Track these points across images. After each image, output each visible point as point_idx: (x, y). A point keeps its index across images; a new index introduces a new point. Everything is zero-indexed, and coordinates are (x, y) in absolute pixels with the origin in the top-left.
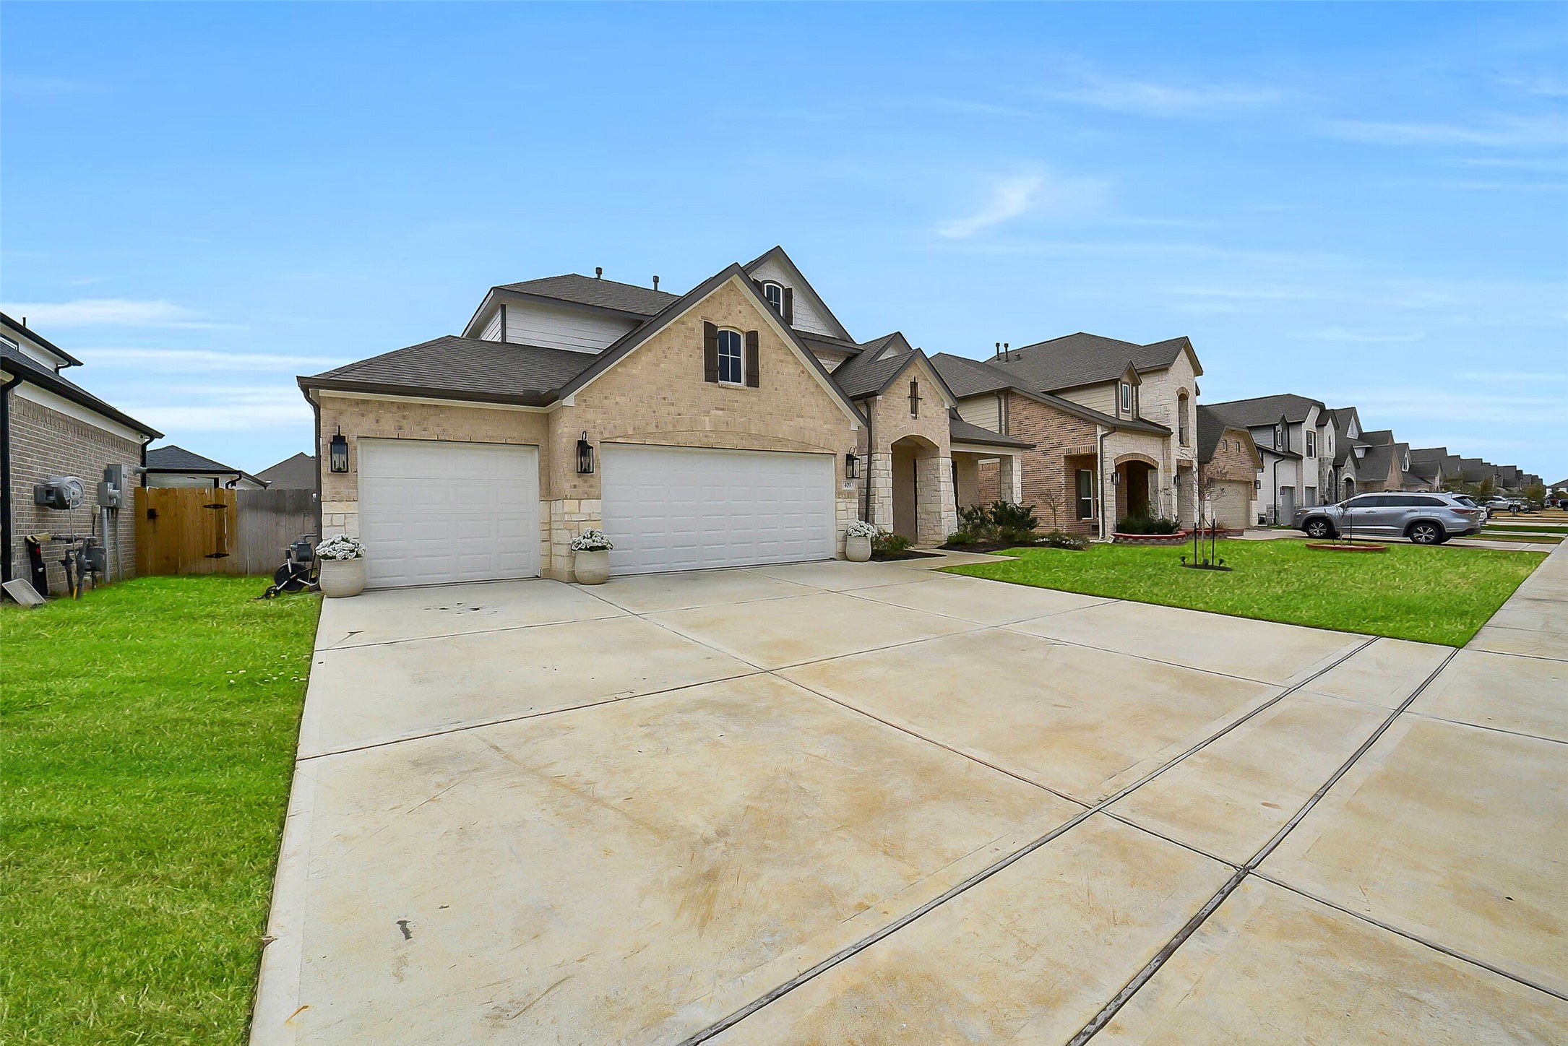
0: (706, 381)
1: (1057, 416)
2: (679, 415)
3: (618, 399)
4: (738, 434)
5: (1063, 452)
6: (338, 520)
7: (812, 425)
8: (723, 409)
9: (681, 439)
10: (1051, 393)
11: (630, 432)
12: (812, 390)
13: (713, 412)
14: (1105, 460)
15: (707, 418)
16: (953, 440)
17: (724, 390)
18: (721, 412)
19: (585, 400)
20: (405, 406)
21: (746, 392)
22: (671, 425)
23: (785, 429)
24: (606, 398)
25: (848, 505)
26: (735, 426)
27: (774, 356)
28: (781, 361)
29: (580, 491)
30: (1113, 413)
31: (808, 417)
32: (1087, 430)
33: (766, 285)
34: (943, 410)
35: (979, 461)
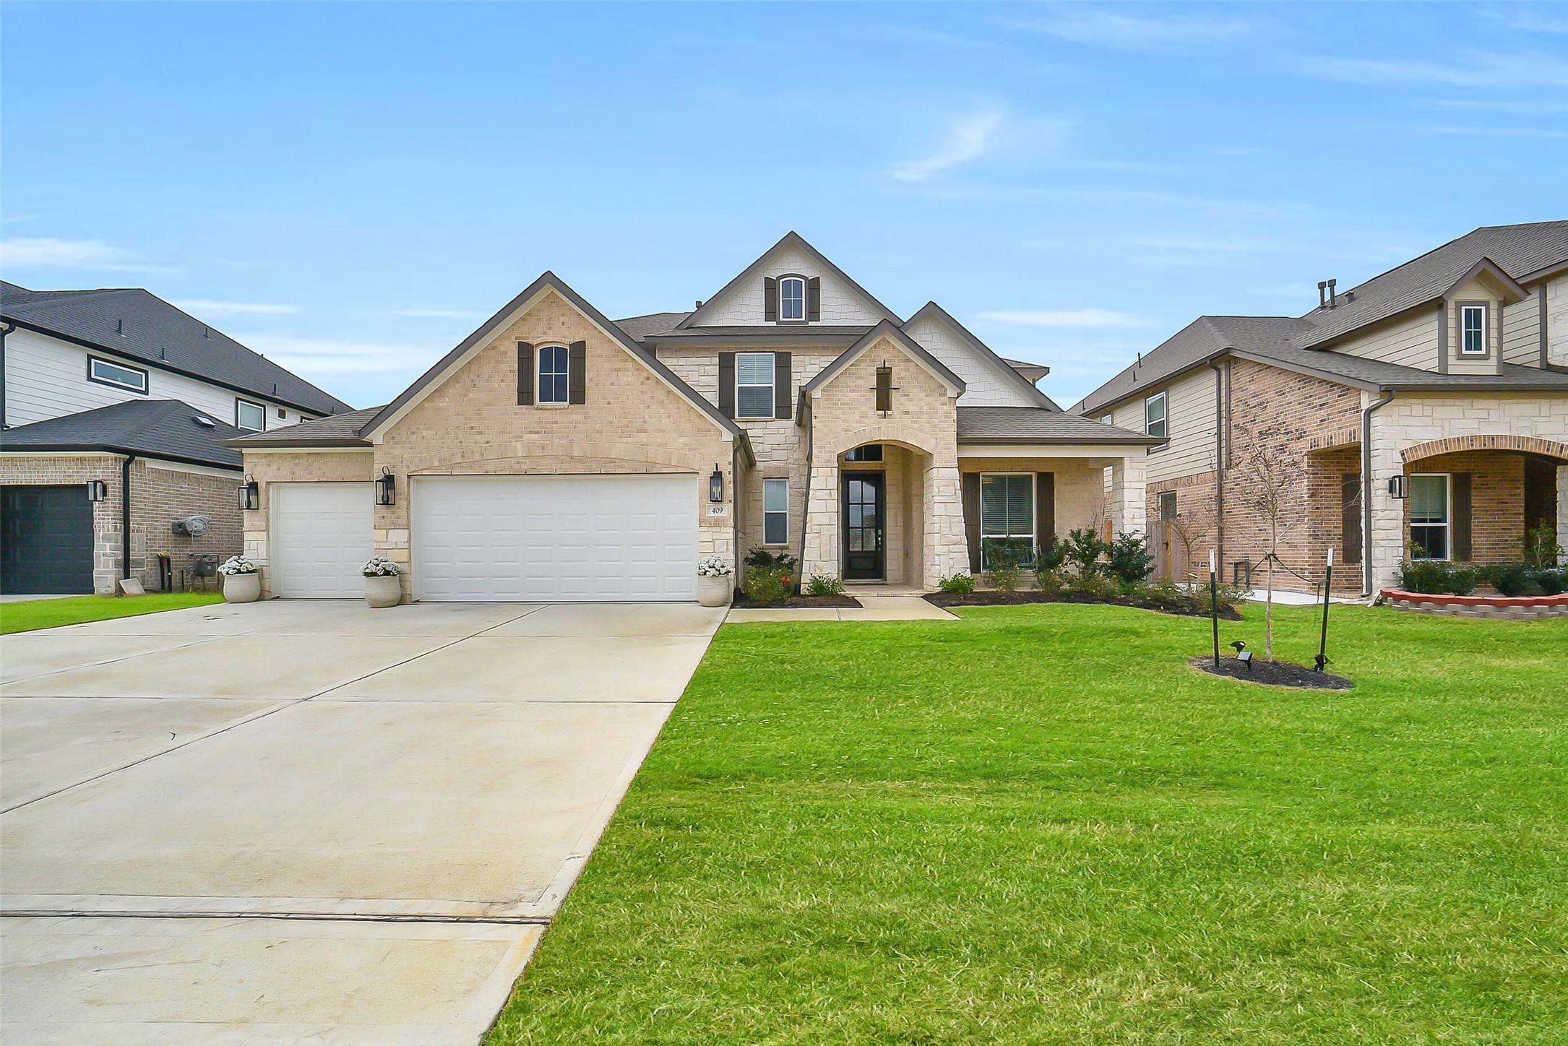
0: (518, 404)
1: (1299, 385)
2: (487, 443)
3: (424, 434)
4: (557, 458)
5: (1304, 446)
6: (254, 545)
7: (660, 440)
8: (538, 433)
9: (490, 468)
10: (1325, 348)
11: (436, 464)
12: (662, 398)
13: (526, 436)
14: (1373, 453)
15: (519, 444)
16: (962, 442)
17: (541, 411)
18: (537, 436)
19: (393, 437)
20: (297, 456)
21: (568, 411)
22: (478, 454)
23: (620, 448)
24: (413, 433)
25: (716, 536)
26: (552, 449)
27: (607, 365)
28: (617, 370)
29: (388, 522)
30: (1433, 365)
31: (656, 431)
32: (1344, 403)
33: (781, 281)
34: (944, 399)
35: (1105, 469)
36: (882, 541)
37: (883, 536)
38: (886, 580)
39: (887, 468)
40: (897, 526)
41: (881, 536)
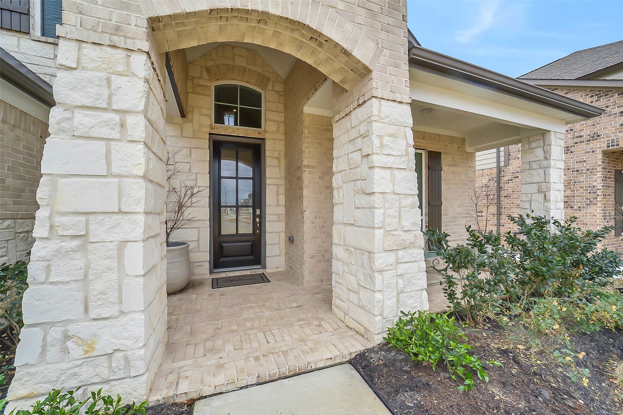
35: (477, 154)
36: (260, 223)
37: (262, 216)
38: (264, 267)
39: (267, 136)
40: (278, 205)
41: (260, 217)
